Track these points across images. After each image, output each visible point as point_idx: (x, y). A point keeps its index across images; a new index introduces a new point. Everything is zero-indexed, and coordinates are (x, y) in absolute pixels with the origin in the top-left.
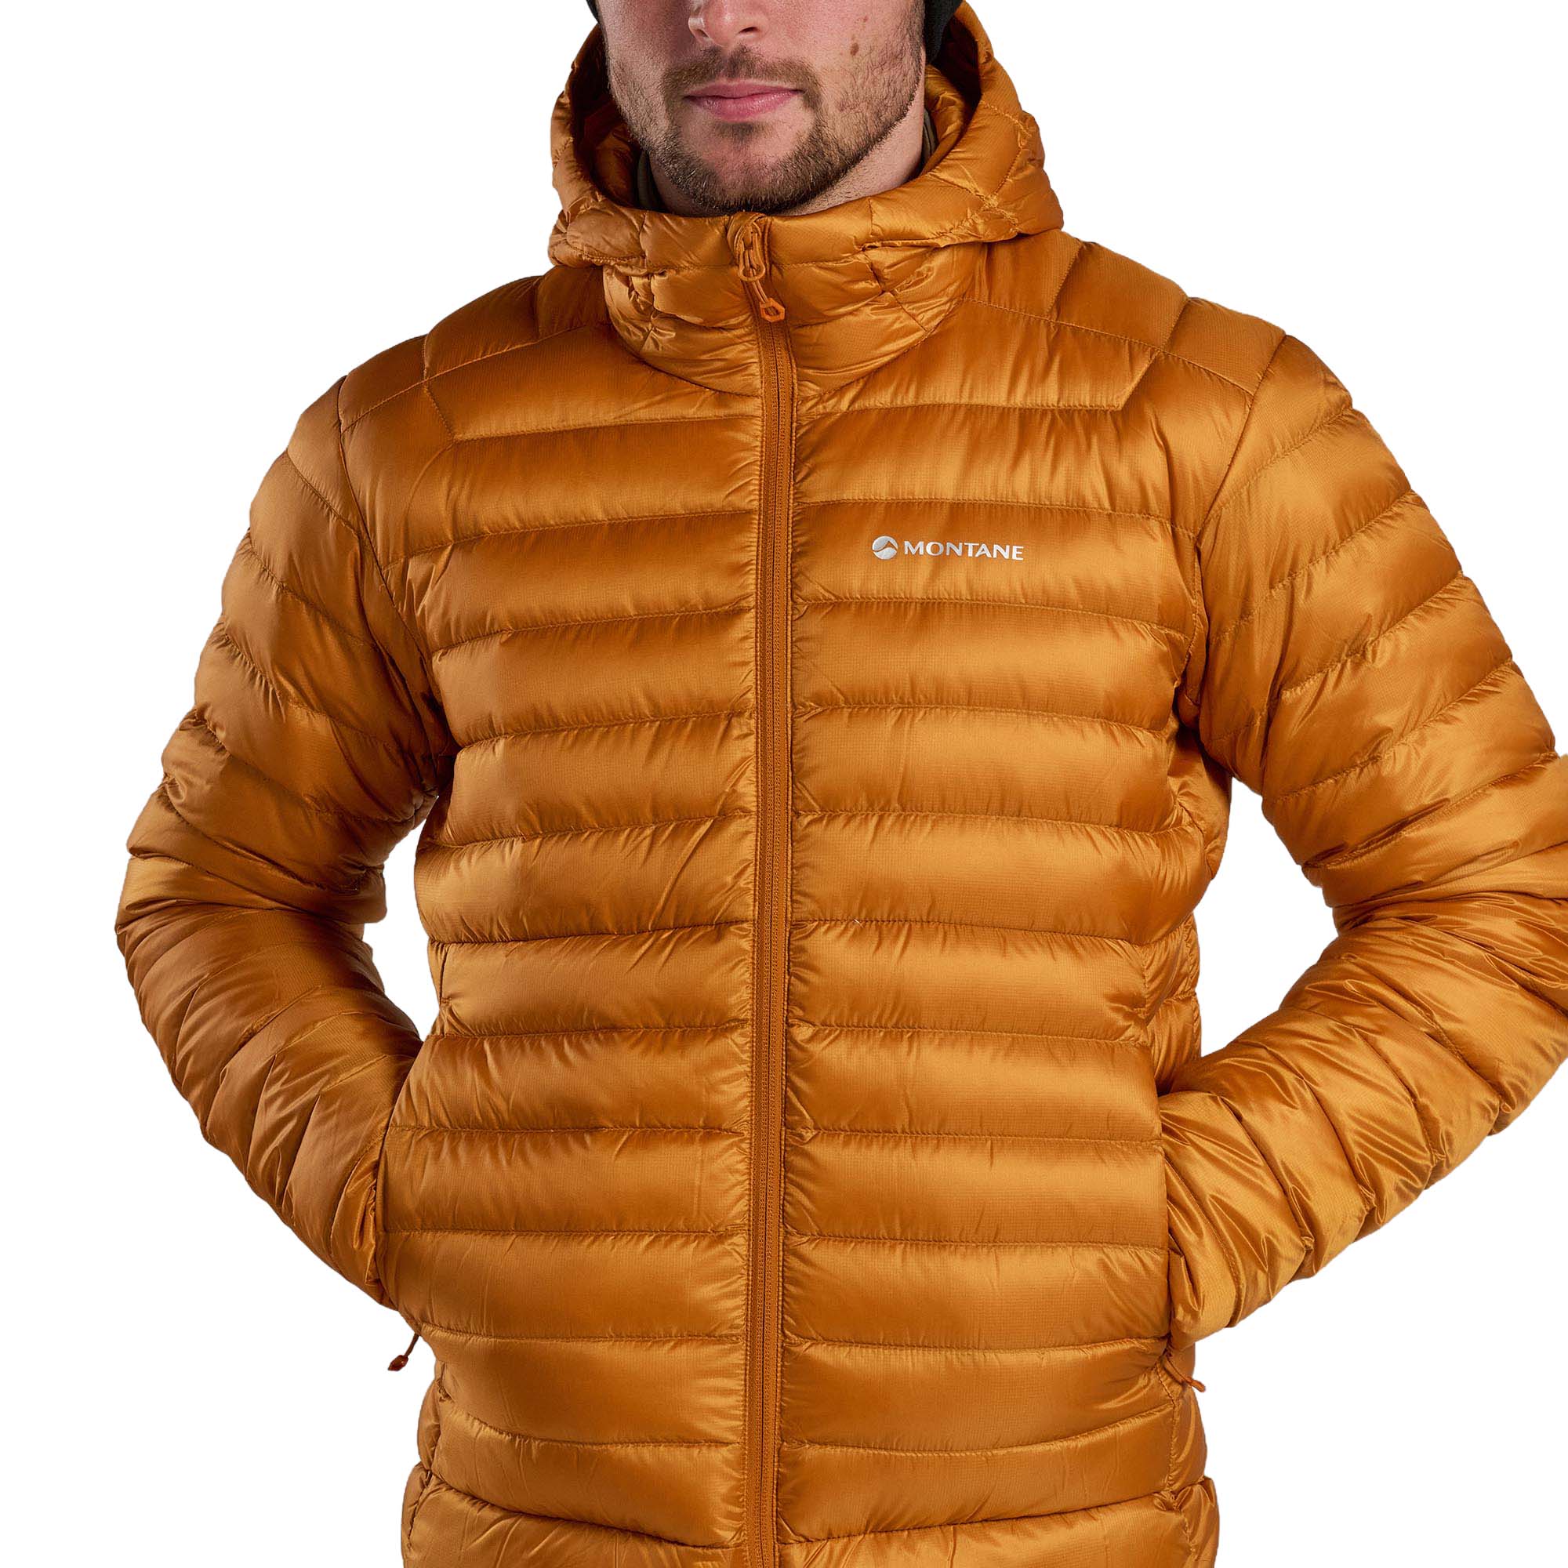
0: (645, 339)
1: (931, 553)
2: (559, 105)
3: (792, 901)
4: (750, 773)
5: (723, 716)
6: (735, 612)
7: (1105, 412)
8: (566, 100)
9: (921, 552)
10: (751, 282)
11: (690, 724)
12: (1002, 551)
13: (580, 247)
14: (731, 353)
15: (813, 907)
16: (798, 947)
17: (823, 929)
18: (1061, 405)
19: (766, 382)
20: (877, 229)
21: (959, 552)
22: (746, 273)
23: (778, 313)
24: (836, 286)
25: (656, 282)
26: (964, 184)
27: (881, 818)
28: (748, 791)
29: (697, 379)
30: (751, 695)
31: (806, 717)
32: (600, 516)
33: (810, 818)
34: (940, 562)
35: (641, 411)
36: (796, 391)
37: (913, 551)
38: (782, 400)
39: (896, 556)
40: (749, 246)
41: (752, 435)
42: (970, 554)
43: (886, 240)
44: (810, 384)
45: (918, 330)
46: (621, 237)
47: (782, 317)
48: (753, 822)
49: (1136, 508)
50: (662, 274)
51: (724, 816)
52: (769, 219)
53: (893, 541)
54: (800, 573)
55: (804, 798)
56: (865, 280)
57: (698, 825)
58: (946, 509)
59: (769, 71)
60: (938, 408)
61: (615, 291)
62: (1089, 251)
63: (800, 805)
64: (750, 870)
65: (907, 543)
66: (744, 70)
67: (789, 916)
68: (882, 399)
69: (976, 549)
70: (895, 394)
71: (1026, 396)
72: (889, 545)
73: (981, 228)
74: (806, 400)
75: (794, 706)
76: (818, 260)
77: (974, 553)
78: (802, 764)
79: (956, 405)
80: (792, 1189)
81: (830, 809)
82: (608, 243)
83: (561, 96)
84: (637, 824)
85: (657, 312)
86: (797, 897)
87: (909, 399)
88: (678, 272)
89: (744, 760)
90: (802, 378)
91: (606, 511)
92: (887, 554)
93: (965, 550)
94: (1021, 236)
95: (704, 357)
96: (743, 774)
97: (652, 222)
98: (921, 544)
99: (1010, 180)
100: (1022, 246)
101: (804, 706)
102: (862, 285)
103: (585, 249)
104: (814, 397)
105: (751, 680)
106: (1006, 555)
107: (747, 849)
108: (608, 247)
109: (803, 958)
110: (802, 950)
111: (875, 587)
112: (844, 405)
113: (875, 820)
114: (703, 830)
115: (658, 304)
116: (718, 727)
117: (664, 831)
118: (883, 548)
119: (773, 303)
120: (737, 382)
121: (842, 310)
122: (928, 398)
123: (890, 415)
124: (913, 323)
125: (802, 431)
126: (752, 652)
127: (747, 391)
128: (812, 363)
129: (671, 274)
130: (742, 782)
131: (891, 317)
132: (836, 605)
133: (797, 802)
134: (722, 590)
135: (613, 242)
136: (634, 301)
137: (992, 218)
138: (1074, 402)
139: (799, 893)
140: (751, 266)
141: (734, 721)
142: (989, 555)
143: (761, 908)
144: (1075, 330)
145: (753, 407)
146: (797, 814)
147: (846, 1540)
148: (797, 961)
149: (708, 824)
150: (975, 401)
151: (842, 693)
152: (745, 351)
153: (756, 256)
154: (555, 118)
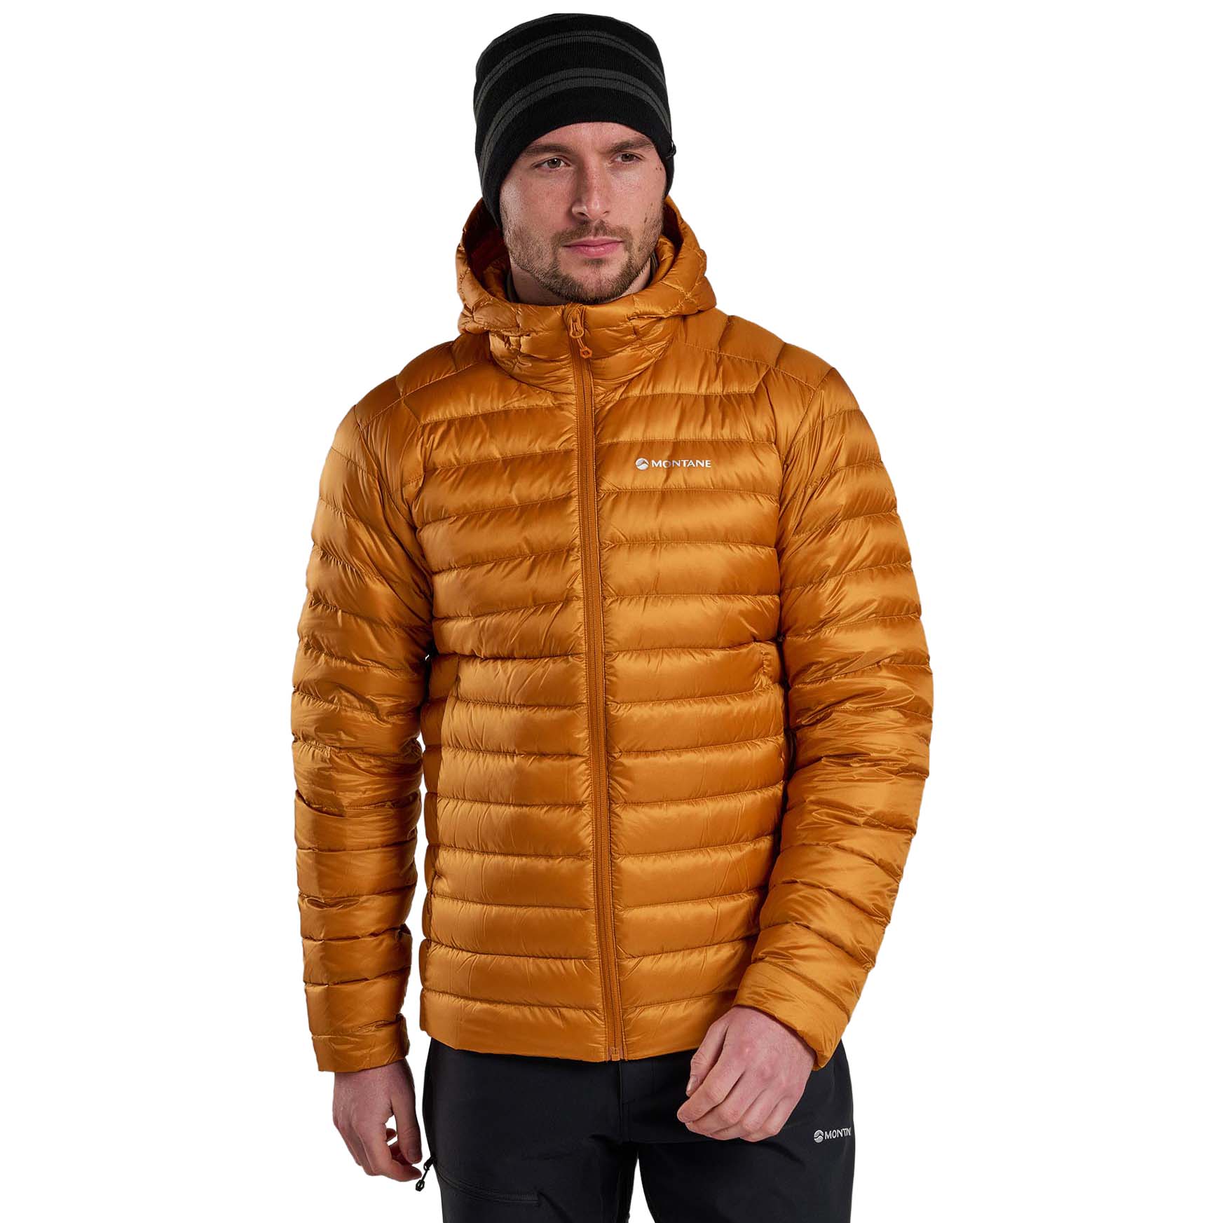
0: (514, 367)
1: (665, 467)
2: (459, 251)
3: (605, 642)
4: (579, 579)
5: (565, 551)
6: (567, 499)
7: (746, 394)
8: (462, 249)
9: (661, 466)
10: (576, 339)
11: (549, 556)
12: (700, 463)
13: (483, 323)
14: (559, 373)
15: (616, 644)
16: (609, 665)
17: (621, 656)
18: (724, 393)
19: (577, 387)
20: (637, 311)
21: (679, 465)
22: (574, 334)
23: (589, 353)
24: (617, 339)
25: (523, 340)
26: (677, 287)
27: (647, 598)
28: (578, 587)
29: (542, 386)
30: (578, 539)
31: (606, 549)
32: (498, 456)
33: (611, 600)
34: (670, 470)
35: (517, 403)
36: (593, 392)
37: (657, 465)
38: (586, 395)
39: (647, 469)
40: (575, 321)
41: (571, 414)
42: (685, 465)
43: (640, 316)
44: (599, 387)
45: (652, 358)
46: (505, 318)
47: (590, 355)
48: (582, 603)
49: (765, 440)
50: (528, 335)
51: (567, 600)
52: (585, 307)
53: (646, 461)
54: (599, 477)
55: (608, 590)
56: (630, 335)
57: (555, 606)
58: (672, 444)
59: (613, 233)
60: (664, 395)
61: (496, 344)
62: (731, 319)
63: (606, 593)
64: (582, 627)
65: (653, 461)
66: (601, 232)
67: (603, 650)
68: (635, 392)
69: (687, 463)
70: (642, 390)
71: (707, 389)
72: (644, 462)
73: (684, 309)
74: (598, 395)
75: (600, 544)
76: (608, 326)
77: (687, 465)
78: (606, 574)
79: (672, 394)
80: (612, 782)
81: (621, 595)
82: (499, 321)
83: (459, 246)
84: (526, 608)
85: (521, 353)
86: (606, 640)
87: (649, 392)
88: (537, 334)
89: (576, 572)
90: (596, 384)
91: (501, 454)
92: (644, 467)
93: (682, 463)
94: (700, 312)
95: (547, 375)
96: (576, 579)
97: (521, 308)
98: (660, 462)
99: (696, 284)
100: (701, 315)
101: (605, 543)
102: (629, 337)
103: (486, 324)
104: (602, 394)
105: (577, 532)
106: (702, 465)
107: (580, 616)
108: (499, 323)
109: (611, 671)
110: (612, 667)
111: (639, 483)
112: (617, 397)
113: (643, 600)
114: (558, 608)
115: (523, 349)
116: (563, 556)
117: (539, 610)
118: (642, 465)
119: (586, 349)
120: (562, 387)
121: (618, 350)
122: (658, 391)
123: (641, 400)
124: (649, 354)
125: (597, 411)
126: (577, 518)
127: (568, 391)
128: (602, 377)
129: (534, 335)
130: (575, 584)
131: (640, 352)
132: (619, 494)
133: (604, 592)
134: (560, 490)
135: (501, 320)
136: (508, 349)
137: (688, 303)
138: (731, 391)
139: (609, 638)
140: (577, 331)
141: (571, 553)
142: (694, 466)
143: (589, 646)
144: (728, 358)
145: (571, 399)
146: (605, 598)
147: (653, 957)
148: (608, 671)
149: (561, 605)
150: (682, 392)
151: (624, 536)
152: (567, 371)
153: (579, 325)
154: (458, 258)
